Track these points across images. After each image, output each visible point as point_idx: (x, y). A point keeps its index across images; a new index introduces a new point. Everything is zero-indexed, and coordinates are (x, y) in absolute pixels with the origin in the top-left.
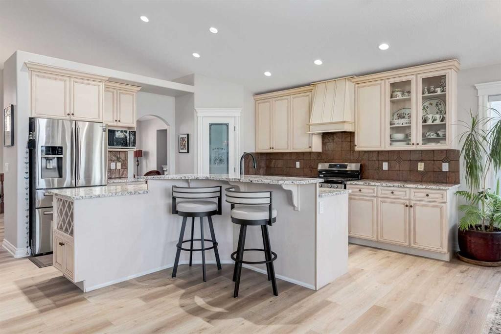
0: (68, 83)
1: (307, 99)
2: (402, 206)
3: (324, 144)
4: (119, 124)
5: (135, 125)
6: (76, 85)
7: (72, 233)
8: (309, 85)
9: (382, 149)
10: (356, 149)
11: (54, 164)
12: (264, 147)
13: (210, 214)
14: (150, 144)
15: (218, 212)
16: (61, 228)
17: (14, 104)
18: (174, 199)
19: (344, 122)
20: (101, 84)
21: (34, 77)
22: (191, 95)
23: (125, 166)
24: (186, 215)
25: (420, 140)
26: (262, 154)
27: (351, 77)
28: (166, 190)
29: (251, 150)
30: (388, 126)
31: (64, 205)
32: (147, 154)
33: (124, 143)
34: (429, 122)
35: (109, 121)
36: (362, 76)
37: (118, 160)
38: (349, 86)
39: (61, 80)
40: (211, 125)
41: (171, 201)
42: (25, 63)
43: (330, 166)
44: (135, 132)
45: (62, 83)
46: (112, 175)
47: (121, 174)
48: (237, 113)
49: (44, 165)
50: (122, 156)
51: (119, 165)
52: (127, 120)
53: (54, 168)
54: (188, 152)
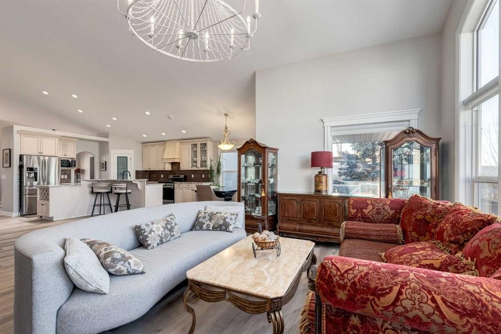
0: (39, 139)
1: (163, 147)
2: (191, 191)
3: (172, 167)
4: (66, 157)
5: (75, 157)
6: (44, 140)
7: (48, 200)
8: (164, 141)
9: (189, 169)
10: (181, 169)
11: (32, 175)
12: (146, 168)
13: (107, 193)
14: (86, 165)
15: (111, 192)
16: (42, 199)
17: (11, 148)
18: (92, 188)
19: (174, 158)
20: (57, 139)
21: (22, 137)
22: (107, 143)
23: (69, 177)
24: (97, 193)
25: (200, 167)
26: (146, 171)
27: (179, 140)
28: (89, 185)
29: (140, 169)
30: (191, 160)
31: (43, 191)
32: (83, 171)
33: (69, 166)
34: (203, 159)
35: (61, 155)
36: (183, 140)
37: (65, 174)
38: (178, 143)
39: (36, 137)
40: (118, 157)
41: (91, 189)
42: (18, 131)
43: (174, 177)
44: (75, 161)
45: (37, 139)
46: (62, 181)
47: (68, 181)
48: (132, 152)
49: (27, 175)
50: (68, 172)
51: (66, 177)
52: (71, 155)
53: (33, 177)
54: (106, 170)
